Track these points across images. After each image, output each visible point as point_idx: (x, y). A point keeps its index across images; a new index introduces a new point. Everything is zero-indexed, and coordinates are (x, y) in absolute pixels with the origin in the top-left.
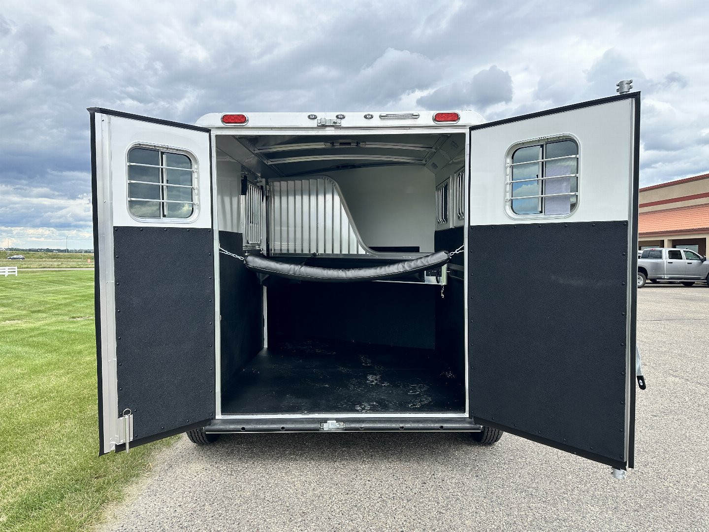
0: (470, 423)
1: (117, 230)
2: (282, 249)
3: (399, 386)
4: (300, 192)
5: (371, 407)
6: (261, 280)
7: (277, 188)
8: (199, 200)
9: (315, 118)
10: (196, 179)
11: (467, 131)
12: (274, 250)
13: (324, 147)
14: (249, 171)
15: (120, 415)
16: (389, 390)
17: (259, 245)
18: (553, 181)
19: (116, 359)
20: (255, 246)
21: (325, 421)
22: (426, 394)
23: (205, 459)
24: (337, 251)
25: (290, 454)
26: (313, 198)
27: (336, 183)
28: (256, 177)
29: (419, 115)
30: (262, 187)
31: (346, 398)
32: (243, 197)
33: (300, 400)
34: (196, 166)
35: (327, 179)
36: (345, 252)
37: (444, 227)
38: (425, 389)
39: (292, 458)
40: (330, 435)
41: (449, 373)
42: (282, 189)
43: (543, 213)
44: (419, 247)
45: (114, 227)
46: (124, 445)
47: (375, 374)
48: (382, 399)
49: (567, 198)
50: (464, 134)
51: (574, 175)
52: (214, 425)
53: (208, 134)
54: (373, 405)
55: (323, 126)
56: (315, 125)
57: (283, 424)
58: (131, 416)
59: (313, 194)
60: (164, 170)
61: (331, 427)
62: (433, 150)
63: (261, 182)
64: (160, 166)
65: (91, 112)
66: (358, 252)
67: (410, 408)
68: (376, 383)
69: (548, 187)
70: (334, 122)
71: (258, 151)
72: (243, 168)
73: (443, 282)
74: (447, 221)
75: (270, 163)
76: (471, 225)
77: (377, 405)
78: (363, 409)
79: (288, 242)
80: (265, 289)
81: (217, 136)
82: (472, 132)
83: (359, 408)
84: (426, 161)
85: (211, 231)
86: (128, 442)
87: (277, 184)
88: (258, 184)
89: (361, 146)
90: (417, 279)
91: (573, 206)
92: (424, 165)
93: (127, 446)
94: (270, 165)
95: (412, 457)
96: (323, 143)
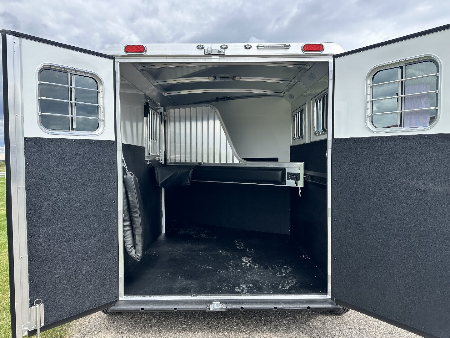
0: (331, 304)
1: (27, 141)
2: (176, 159)
3: (268, 268)
4: (189, 119)
5: (248, 289)
6: (160, 182)
7: (172, 114)
8: (104, 117)
9: (203, 48)
10: (101, 99)
11: (330, 60)
12: (170, 160)
13: (208, 80)
14: (151, 100)
15: (31, 305)
16: (261, 272)
17: (159, 156)
18: (412, 98)
19: (27, 255)
20: (155, 157)
21: (211, 302)
22: (291, 276)
23: (112, 329)
24: (217, 161)
25: (182, 324)
26: (199, 123)
27: (217, 110)
28: (157, 105)
29: (290, 46)
30: (161, 113)
31: (227, 279)
32: (145, 119)
33: (189, 282)
34: (101, 88)
35: (210, 107)
36: (223, 161)
37: (300, 142)
38: (289, 270)
39: (183, 328)
40: (216, 314)
41: (305, 255)
42: (176, 115)
43: (402, 127)
44: (278, 158)
45: (25, 138)
46: (36, 330)
47: (248, 257)
48: (256, 281)
49: (427, 112)
50: (327, 63)
51: (434, 91)
52: (118, 306)
53: (112, 61)
54: (250, 287)
55: (209, 55)
56: (203, 54)
57: (176, 305)
58: (42, 305)
59: (199, 121)
60: (73, 89)
61: (215, 307)
62: (292, 83)
63: (160, 109)
64: (69, 86)
65: (3, 33)
66: (233, 161)
67: (281, 290)
68: (250, 265)
69: (407, 104)
70: (219, 52)
71: (157, 84)
72: (146, 97)
73: (301, 184)
74: (302, 137)
75: (167, 95)
76: (335, 137)
77: (253, 287)
78: (242, 291)
79: (180, 154)
80: (163, 190)
81: (120, 63)
82: (336, 59)
83: (238, 290)
84: (284, 93)
85: (114, 143)
86: (39, 328)
87: (172, 111)
88: (158, 111)
89: (237, 80)
90: (280, 182)
91: (433, 119)
92: (282, 96)
93: (38, 331)
94: (167, 96)
95: (280, 327)
96: (207, 78)
